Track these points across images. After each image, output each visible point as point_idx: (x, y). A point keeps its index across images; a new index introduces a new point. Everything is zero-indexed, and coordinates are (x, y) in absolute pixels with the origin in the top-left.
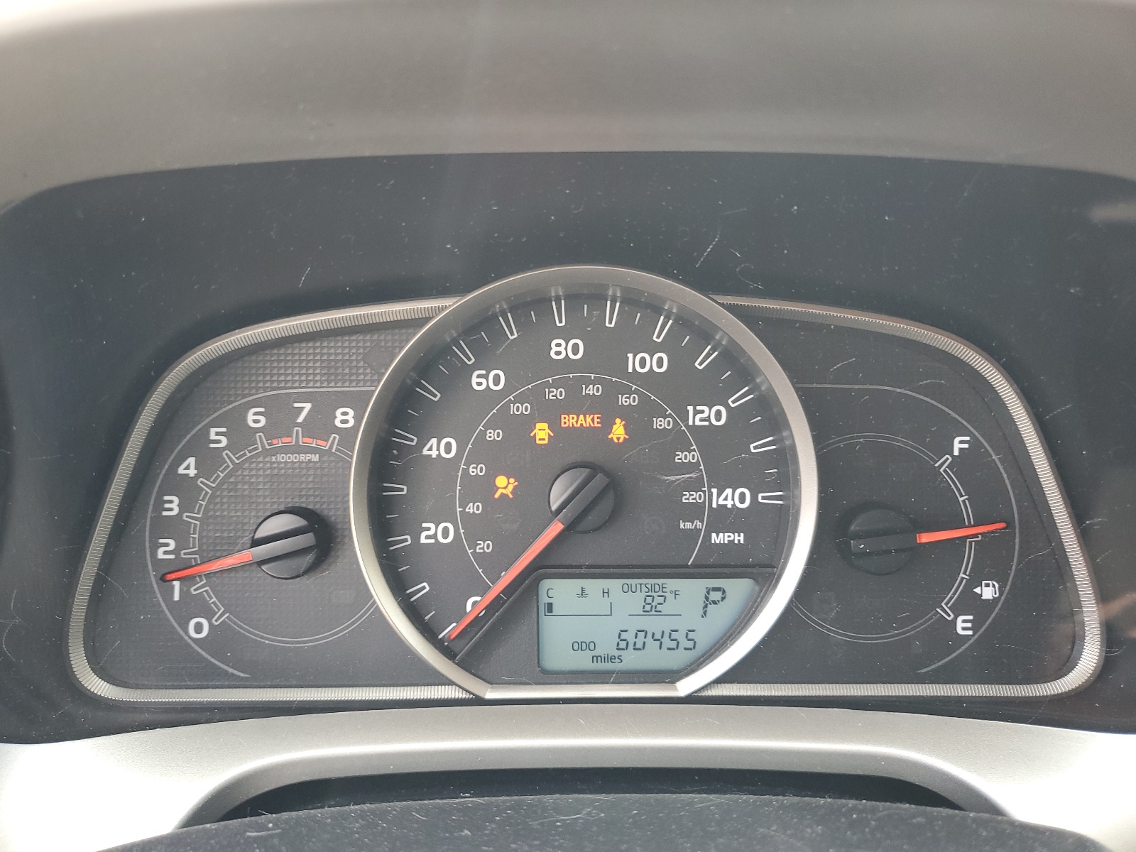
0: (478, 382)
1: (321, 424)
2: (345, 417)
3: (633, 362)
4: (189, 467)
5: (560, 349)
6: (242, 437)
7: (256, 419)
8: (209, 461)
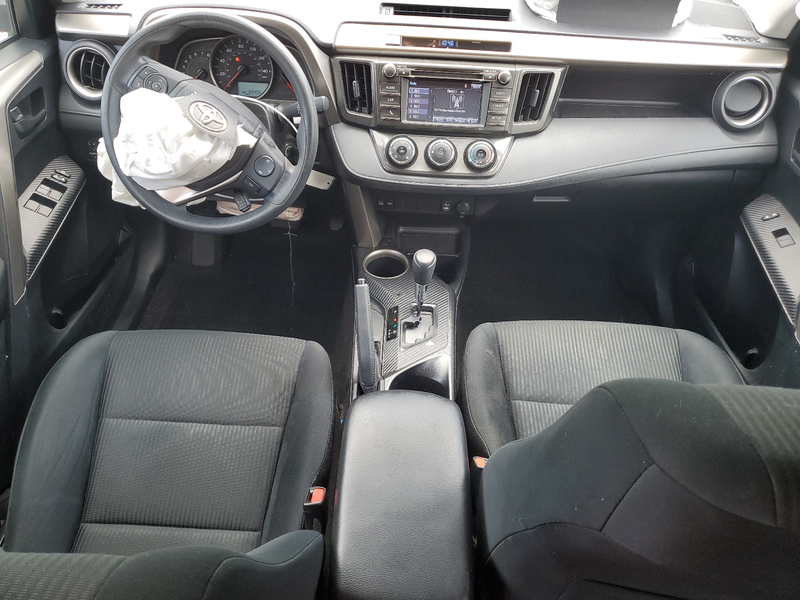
0: (228, 51)
1: (205, 56)
2: (208, 55)
3: (251, 49)
4: (186, 61)
5: (240, 46)
6: (193, 57)
7: (195, 54)
8: (189, 60)
